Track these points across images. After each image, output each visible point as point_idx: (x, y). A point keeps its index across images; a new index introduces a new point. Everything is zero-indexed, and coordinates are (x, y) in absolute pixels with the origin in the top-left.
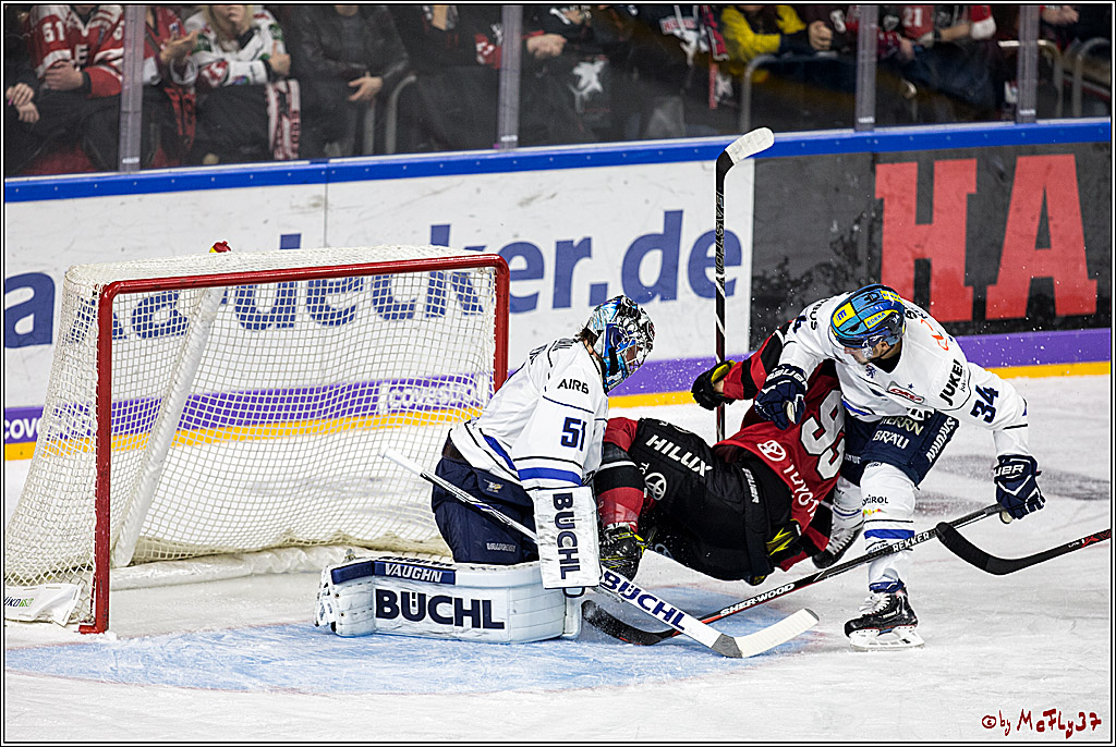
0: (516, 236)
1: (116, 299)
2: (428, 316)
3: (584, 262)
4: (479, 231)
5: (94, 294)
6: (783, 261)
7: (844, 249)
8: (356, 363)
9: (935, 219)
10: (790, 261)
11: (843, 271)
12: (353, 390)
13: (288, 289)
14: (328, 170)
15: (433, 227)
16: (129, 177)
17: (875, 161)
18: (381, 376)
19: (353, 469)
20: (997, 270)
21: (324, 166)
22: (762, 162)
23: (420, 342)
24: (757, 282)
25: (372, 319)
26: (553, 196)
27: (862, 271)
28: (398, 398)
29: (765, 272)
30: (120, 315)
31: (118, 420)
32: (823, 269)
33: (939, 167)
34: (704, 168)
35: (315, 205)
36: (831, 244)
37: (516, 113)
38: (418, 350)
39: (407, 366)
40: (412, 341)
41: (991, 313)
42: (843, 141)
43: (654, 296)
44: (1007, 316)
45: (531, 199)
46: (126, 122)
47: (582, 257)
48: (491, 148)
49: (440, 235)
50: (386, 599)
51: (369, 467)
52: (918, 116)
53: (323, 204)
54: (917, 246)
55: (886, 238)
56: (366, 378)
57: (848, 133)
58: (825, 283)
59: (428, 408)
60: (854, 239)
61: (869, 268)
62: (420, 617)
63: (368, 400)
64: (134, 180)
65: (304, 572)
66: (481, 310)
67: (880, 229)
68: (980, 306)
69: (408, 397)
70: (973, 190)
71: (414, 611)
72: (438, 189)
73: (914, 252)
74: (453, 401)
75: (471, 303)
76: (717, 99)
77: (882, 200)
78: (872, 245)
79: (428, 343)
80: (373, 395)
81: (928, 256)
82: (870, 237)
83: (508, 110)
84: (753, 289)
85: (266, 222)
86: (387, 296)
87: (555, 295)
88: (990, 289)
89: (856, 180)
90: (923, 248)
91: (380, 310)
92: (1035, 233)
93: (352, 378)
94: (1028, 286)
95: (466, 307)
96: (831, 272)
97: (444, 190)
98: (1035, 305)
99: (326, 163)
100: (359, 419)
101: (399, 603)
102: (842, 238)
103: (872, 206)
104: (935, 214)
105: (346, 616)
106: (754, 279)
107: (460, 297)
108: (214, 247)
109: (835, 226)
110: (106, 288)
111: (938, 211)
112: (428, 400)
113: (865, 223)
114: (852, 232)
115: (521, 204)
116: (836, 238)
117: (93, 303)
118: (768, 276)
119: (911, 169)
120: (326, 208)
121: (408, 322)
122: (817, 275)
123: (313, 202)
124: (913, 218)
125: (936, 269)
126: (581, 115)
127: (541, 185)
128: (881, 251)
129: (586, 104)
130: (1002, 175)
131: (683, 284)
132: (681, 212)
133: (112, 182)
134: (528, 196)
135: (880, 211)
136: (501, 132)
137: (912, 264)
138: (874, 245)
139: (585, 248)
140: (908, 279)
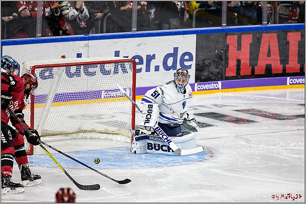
0: (136, 54)
1: (36, 70)
2: (114, 74)
3: (153, 60)
4: (127, 52)
5: (30, 68)
6: (203, 60)
7: (219, 57)
8: (96, 86)
9: (242, 49)
10: (205, 60)
11: (218, 62)
12: (95, 92)
13: (79, 67)
14: (89, 37)
15: (115, 51)
16: (38, 39)
17: (226, 35)
18: (102, 89)
19: (95, 112)
20: (257, 62)
21: (88, 36)
22: (198, 35)
23: (112, 80)
24: (197, 65)
25: (100, 75)
26: (146, 44)
27: (223, 62)
28: (107, 95)
29: (199, 63)
30: (37, 74)
31: (36, 100)
32: (214, 62)
33: (243, 36)
34: (183, 37)
35: (86, 46)
36: (216, 56)
37: (136, 23)
38: (112, 82)
39: (109, 87)
40: (110, 80)
41: (256, 73)
42: (218, 30)
43: (171, 69)
44: (260, 74)
45: (140, 45)
46: (38, 25)
47: (153, 59)
48: (130, 32)
49: (117, 54)
50: (150, 145)
51: (100, 112)
52: (238, 24)
53: (87, 46)
54: (237, 56)
55: (229, 54)
56: (99, 89)
57: (220, 28)
58: (214, 65)
59: (114, 97)
60: (221, 54)
61: (225, 62)
62: (158, 150)
63: (99, 95)
64: (40, 40)
65: (84, 138)
66: (127, 72)
67: (228, 52)
68: (253, 71)
69: (109, 94)
70: (251, 42)
71: (157, 148)
72: (116, 42)
73: (236, 58)
74: (120, 95)
75: (125, 71)
76: (186, 19)
77: (228, 45)
78: (226, 56)
79: (114, 81)
80: (100, 94)
81: (240, 59)
82: (225, 54)
83: (134, 22)
84: (196, 67)
85: (73, 50)
86: (104, 69)
87: (146, 68)
88: (256, 67)
89: (222, 40)
90: (239, 57)
91: (102, 72)
92: (267, 53)
93: (95, 89)
94: (265, 66)
95: (124, 72)
96: (216, 63)
97: (118, 42)
98: (267, 71)
99: (88, 35)
100: (97, 100)
101: (153, 146)
102: (218, 54)
103: (226, 46)
104: (242, 48)
105: (139, 149)
106: (196, 64)
107: (122, 69)
108: (62, 57)
109: (217, 51)
110: (33, 67)
111: (242, 47)
112: (114, 95)
113: (224, 51)
114: (221, 52)
115: (137, 46)
116: (217, 54)
117: (30, 71)
118: (200, 64)
119: (236, 37)
120: (88, 47)
121: (109, 76)
122: (212, 63)
123: (85, 45)
124: (236, 49)
125: (242, 62)
126: (152, 22)
127: (142, 41)
128: (228, 57)
129: (153, 20)
130: (258, 38)
131: (178, 66)
132: (178, 48)
133: (34, 40)
134: (139, 44)
135: (228, 48)
136: (132, 27)
137: (236, 61)
138: (227, 56)
139: (154, 57)
140: (235, 64)
